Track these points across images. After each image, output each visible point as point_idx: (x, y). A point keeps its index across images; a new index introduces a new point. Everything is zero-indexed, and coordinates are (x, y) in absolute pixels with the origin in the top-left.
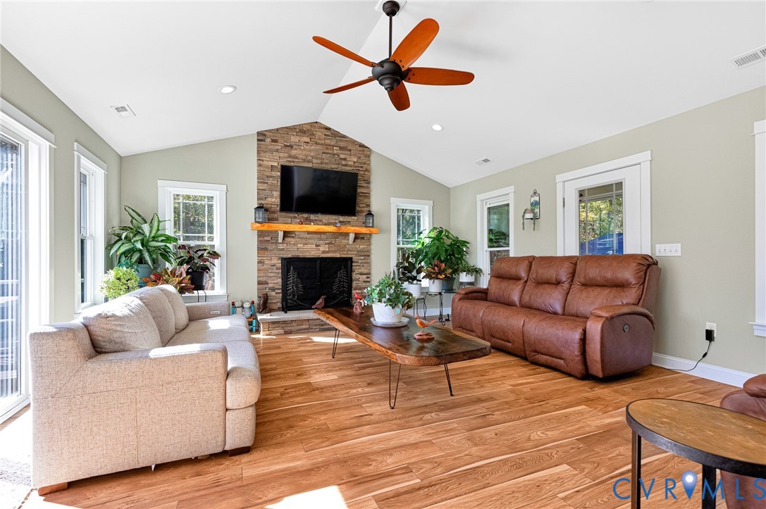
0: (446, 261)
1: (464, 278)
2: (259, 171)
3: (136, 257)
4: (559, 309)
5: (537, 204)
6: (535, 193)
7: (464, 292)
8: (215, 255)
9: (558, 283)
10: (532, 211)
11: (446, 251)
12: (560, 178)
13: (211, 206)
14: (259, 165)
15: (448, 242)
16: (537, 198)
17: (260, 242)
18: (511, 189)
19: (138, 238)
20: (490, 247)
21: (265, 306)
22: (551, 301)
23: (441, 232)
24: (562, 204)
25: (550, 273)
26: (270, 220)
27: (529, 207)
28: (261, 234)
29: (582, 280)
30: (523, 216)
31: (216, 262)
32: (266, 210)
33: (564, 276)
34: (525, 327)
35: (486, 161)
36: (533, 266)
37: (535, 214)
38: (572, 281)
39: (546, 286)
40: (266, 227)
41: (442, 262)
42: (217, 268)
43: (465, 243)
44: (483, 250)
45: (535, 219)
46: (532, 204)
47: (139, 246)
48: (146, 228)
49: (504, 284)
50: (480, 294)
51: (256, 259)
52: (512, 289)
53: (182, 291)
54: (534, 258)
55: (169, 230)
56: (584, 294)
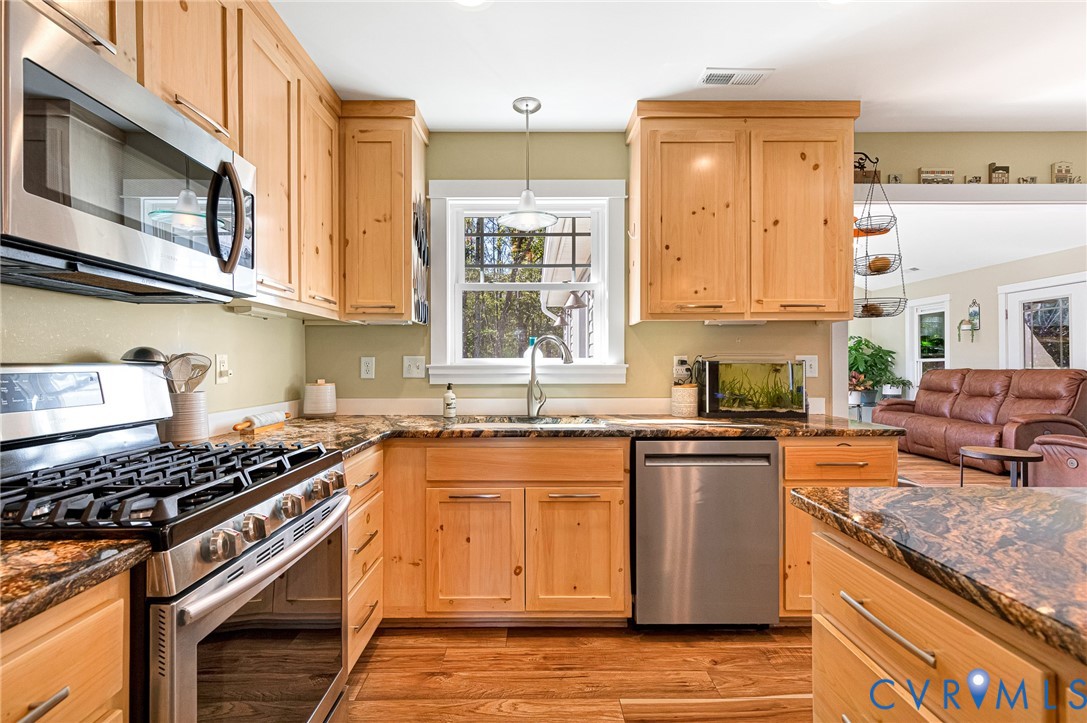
0: (865, 373)
1: (888, 390)
4: (991, 420)
5: (976, 314)
6: (974, 303)
7: (886, 404)
9: (992, 395)
10: (970, 322)
11: (866, 362)
12: (1001, 289)
15: (869, 351)
16: (976, 309)
18: (947, 297)
20: (923, 357)
22: (983, 412)
23: (859, 342)
24: (1005, 316)
25: (985, 387)
27: (967, 318)
29: (1016, 393)
30: (959, 328)
33: (998, 389)
34: (948, 432)
35: (914, 269)
36: (966, 380)
37: (973, 325)
38: (1007, 394)
39: (979, 398)
41: (861, 373)
43: (889, 353)
44: (913, 360)
45: (974, 329)
46: (970, 315)
49: (934, 397)
50: (905, 407)
52: (942, 402)
54: (969, 370)
56: (1016, 406)
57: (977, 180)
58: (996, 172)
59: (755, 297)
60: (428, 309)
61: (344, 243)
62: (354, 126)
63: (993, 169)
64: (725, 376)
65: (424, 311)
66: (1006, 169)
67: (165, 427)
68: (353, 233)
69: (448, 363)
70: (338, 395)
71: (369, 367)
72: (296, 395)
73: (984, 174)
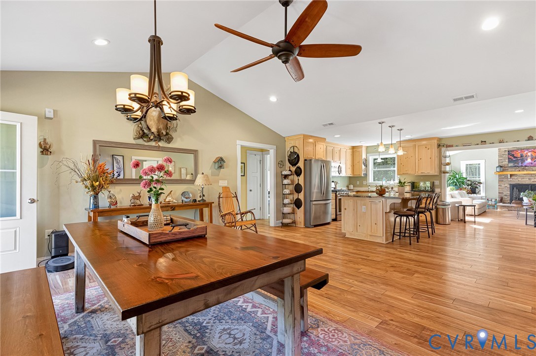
2: (499, 153)
3: (454, 184)
8: (481, 183)
13: (479, 168)
14: (499, 151)
17: (499, 178)
19: (455, 179)
21: (501, 200)
26: (503, 170)
28: (500, 175)
31: (481, 185)
32: (501, 167)
40: (501, 173)
42: (482, 187)
47: (455, 181)
48: (457, 176)
51: (497, 184)
53: (468, 193)
55: (464, 176)
57: (478, 144)
58: (484, 142)
59: (417, 171)
60: (366, 174)
61: (353, 166)
62: (355, 150)
63: (482, 142)
64: (415, 184)
65: (366, 175)
66: (485, 142)
67: (334, 188)
68: (355, 164)
69: (370, 182)
70: (354, 187)
71: (358, 183)
72: (348, 187)
73: (480, 143)
